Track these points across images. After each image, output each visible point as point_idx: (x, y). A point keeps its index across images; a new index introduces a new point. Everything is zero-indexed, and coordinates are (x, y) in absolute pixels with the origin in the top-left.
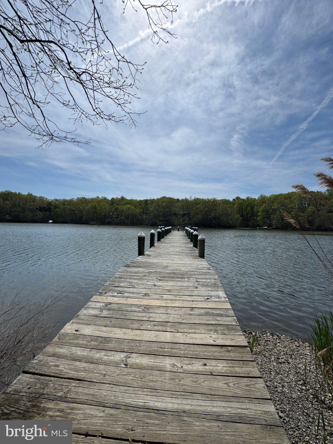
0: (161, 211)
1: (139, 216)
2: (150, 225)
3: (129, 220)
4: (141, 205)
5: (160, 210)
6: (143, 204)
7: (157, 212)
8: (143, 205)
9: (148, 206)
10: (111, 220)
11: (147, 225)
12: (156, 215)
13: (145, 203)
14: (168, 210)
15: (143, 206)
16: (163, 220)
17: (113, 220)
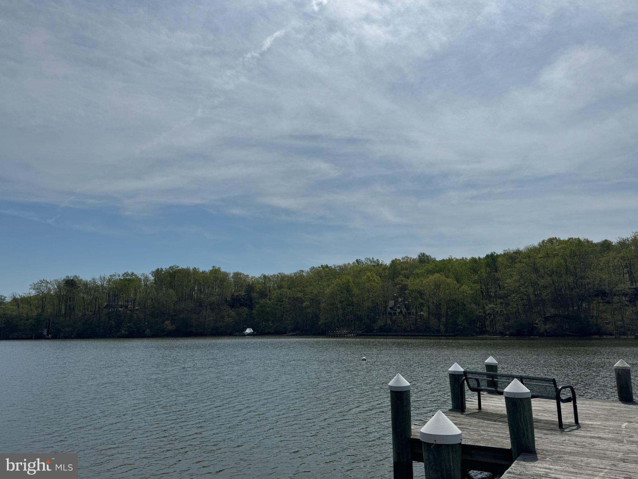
0: (545, 287)
1: (473, 306)
2: (511, 335)
3: (444, 319)
4: (475, 271)
5: (542, 282)
6: (483, 270)
7: (531, 290)
8: (484, 272)
9: (498, 275)
10: (389, 322)
11: (502, 334)
12: (529, 300)
13: (488, 265)
14: (571, 280)
15: (484, 275)
16: (555, 316)
17: (394, 322)
